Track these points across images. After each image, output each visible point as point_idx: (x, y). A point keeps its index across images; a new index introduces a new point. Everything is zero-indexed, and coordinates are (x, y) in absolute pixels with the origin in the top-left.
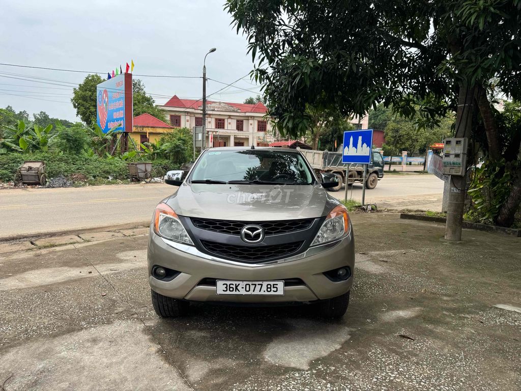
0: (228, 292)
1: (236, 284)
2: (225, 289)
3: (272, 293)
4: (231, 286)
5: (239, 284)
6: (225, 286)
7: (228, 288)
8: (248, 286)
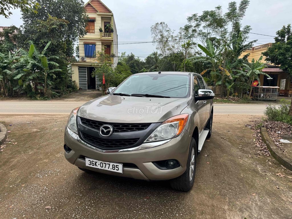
0: (91, 166)
1: (95, 162)
2: (90, 164)
3: (115, 171)
4: (93, 162)
5: (97, 162)
6: (90, 162)
7: (91, 163)
8: (102, 164)
